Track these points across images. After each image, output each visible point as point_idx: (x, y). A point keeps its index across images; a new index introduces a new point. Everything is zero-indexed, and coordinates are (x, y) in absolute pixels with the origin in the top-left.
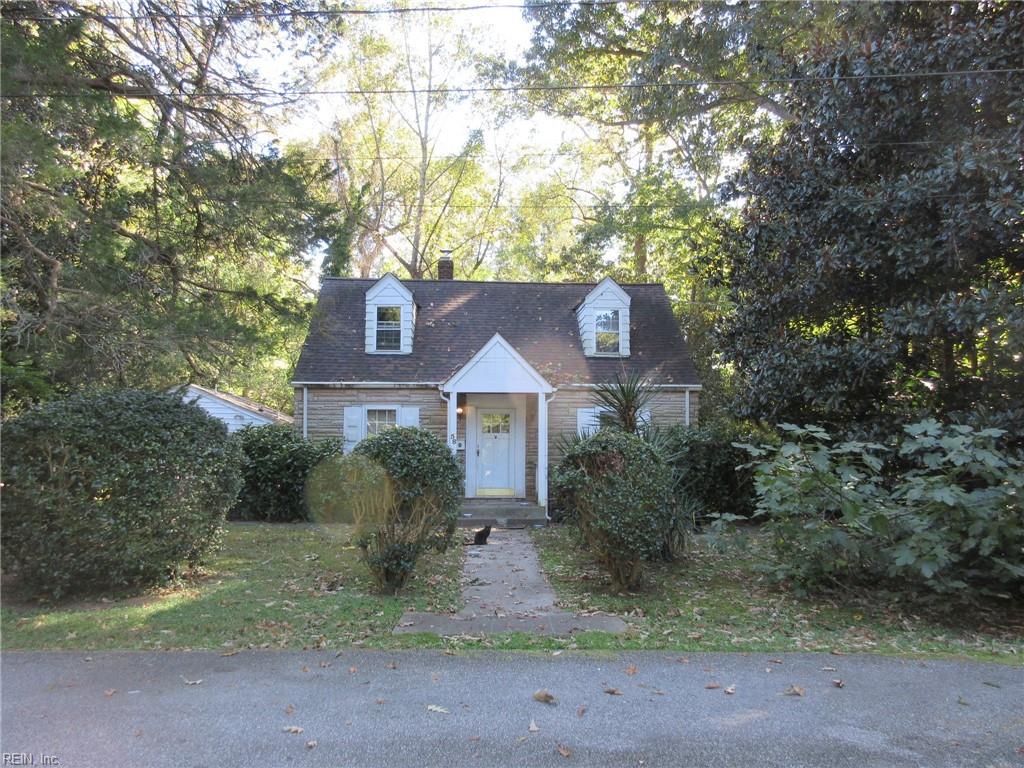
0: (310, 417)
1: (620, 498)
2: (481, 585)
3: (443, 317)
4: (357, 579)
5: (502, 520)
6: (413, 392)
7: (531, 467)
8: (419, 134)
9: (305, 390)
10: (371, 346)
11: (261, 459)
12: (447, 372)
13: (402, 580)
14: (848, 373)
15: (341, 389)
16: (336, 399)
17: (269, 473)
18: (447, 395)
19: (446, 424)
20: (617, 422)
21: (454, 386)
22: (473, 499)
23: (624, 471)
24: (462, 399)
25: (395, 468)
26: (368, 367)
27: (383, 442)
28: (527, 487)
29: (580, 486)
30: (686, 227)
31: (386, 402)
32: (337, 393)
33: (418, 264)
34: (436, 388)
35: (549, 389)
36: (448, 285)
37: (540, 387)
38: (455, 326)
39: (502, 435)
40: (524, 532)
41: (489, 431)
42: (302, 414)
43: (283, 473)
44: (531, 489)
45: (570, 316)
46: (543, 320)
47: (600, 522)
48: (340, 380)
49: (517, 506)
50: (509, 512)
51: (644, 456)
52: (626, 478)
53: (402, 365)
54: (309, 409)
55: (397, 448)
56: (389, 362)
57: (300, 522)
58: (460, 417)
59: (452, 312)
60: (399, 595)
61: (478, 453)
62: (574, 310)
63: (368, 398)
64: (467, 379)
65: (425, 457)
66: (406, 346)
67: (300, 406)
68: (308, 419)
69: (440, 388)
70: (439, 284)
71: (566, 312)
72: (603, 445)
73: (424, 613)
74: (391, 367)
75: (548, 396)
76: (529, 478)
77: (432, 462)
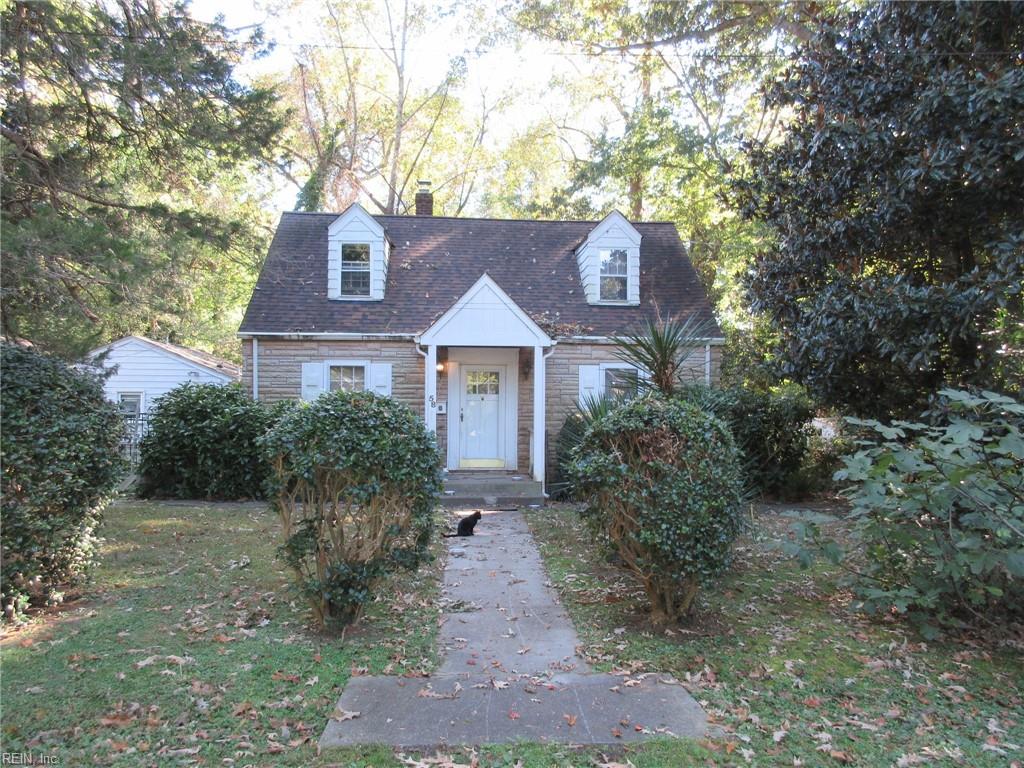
0: (261, 374)
1: (675, 497)
2: (467, 611)
3: (421, 258)
4: (293, 604)
5: (491, 499)
6: (384, 345)
7: (525, 434)
8: (396, 62)
9: (255, 342)
10: (335, 290)
11: (198, 425)
12: (425, 322)
13: (353, 612)
14: (944, 320)
15: (298, 341)
16: (293, 353)
17: (208, 442)
18: (425, 349)
19: (424, 383)
20: (649, 382)
21: (434, 337)
22: (455, 471)
23: (678, 457)
24: (443, 353)
25: (338, 454)
26: (329, 315)
27: (322, 414)
28: (520, 458)
29: (613, 479)
30: (691, 165)
31: (353, 356)
32: (293, 346)
33: (395, 207)
34: (411, 341)
35: (547, 341)
36: (426, 222)
37: (537, 340)
38: (435, 269)
39: (490, 397)
40: (519, 515)
41: (475, 392)
42: (252, 371)
43: (225, 442)
44: (524, 460)
45: (568, 258)
46: (537, 263)
47: (645, 534)
48: (296, 331)
49: (507, 480)
50: (499, 488)
51: (708, 435)
52: (682, 467)
53: (372, 313)
54: (259, 365)
55: (342, 423)
56: (356, 309)
57: (247, 501)
58: (441, 375)
59: (431, 252)
60: (347, 638)
61: (462, 417)
62: (574, 251)
63: (331, 352)
64: (450, 329)
65: (384, 438)
66: (377, 291)
67: (250, 361)
68: (259, 377)
69: (416, 341)
70: (416, 221)
71: (563, 252)
72: (646, 418)
73: (381, 677)
74: (358, 315)
75: (546, 350)
76: (522, 446)
77: (395, 444)
